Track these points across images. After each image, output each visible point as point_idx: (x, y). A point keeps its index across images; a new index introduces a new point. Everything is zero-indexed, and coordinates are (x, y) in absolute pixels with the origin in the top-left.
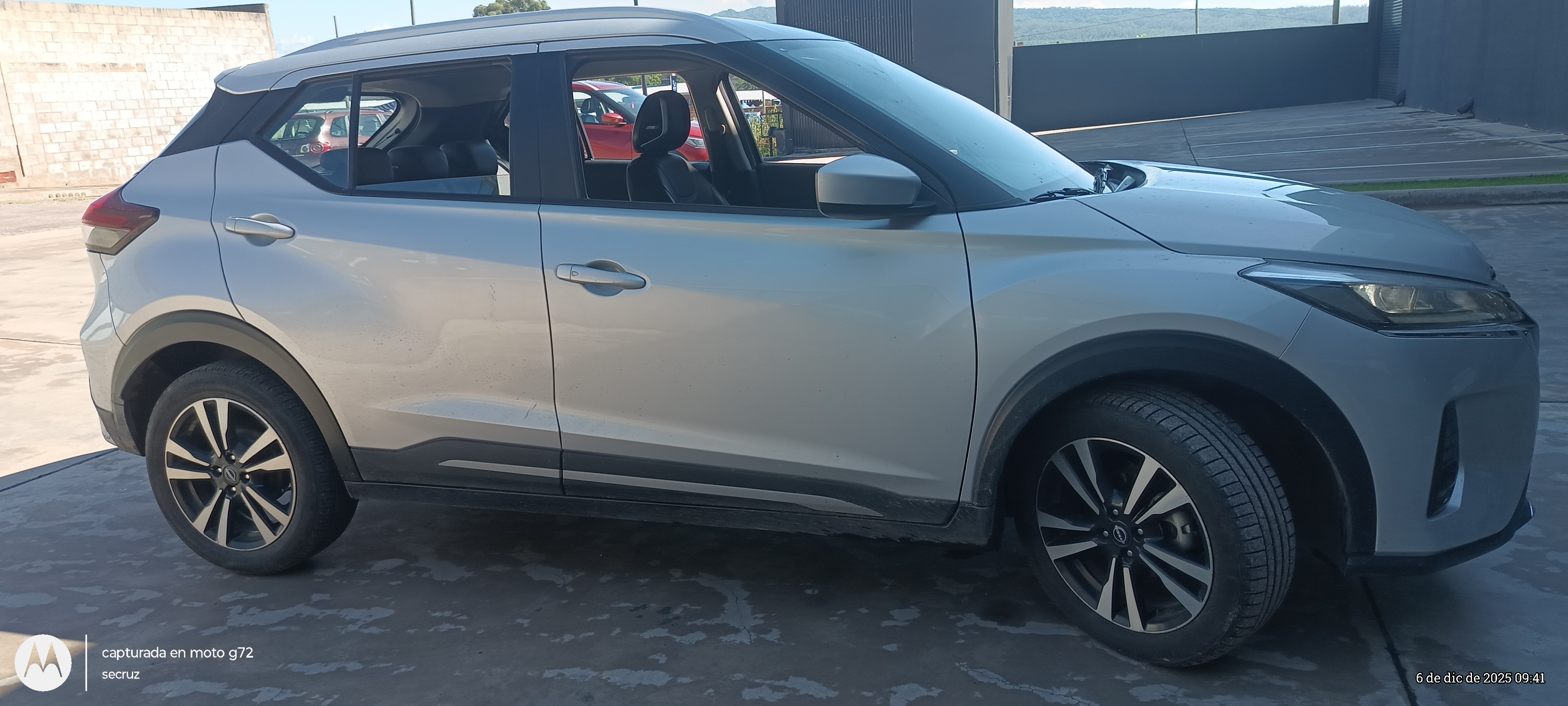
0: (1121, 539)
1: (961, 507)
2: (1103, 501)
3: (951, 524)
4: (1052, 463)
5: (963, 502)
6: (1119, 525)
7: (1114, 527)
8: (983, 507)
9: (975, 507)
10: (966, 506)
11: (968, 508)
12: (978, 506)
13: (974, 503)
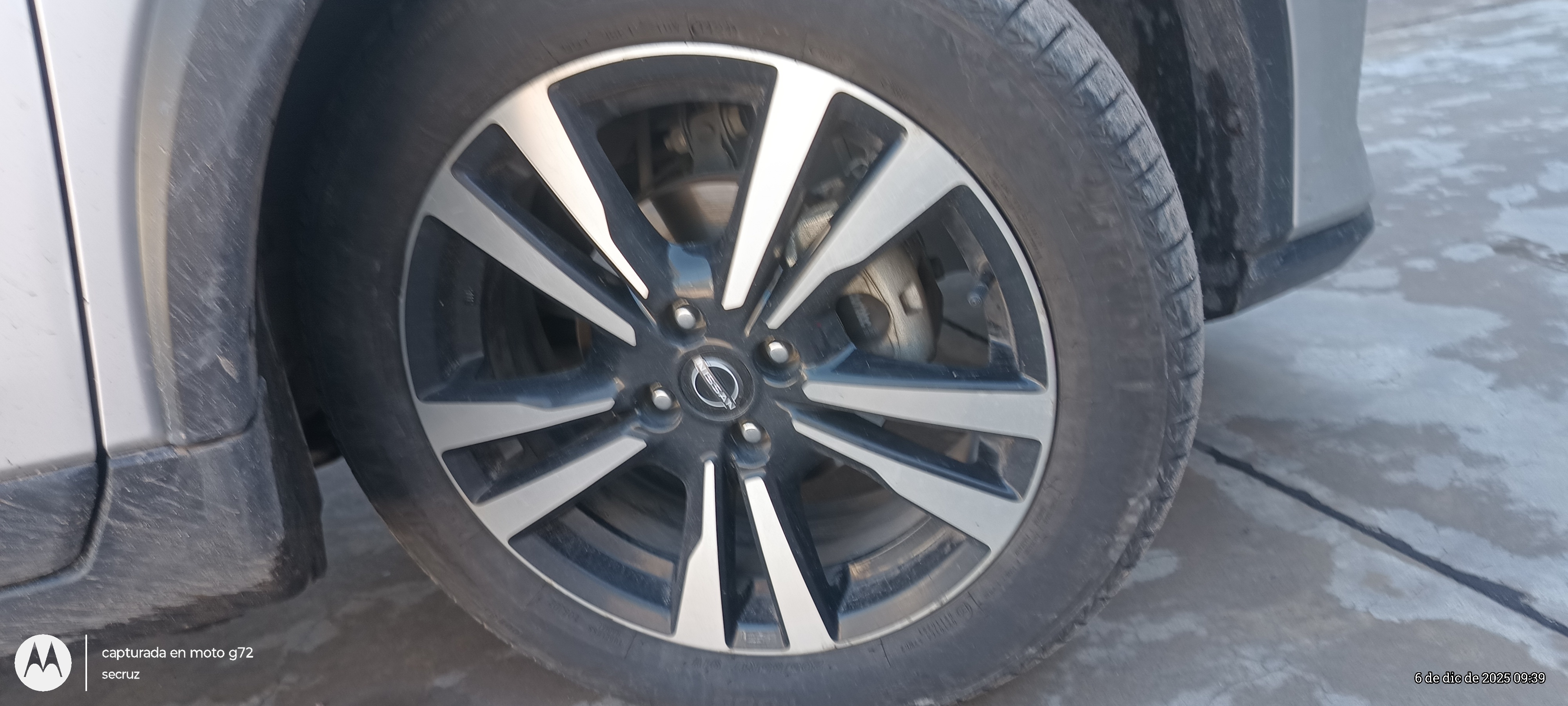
0: (723, 396)
1: (119, 473)
2: (643, 290)
3: (100, 555)
4: (432, 221)
5: (124, 450)
6: (706, 353)
7: (692, 364)
8: (218, 439)
9: (181, 452)
10: (139, 461)
11: (149, 468)
12: (193, 443)
13: (171, 438)
